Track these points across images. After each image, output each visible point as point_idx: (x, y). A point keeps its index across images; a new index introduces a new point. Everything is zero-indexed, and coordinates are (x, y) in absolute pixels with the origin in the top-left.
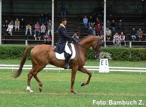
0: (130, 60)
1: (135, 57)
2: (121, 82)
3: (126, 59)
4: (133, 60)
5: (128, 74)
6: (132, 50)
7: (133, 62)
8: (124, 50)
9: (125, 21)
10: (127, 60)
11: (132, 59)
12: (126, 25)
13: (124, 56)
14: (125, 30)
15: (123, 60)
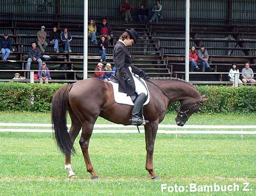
0: (32, 110)
1: (42, 103)
2: (21, 154)
3: (23, 106)
4: (38, 109)
5: (33, 137)
6: (35, 88)
7: (39, 114)
8: (19, 88)
9: (19, 29)
10: (27, 110)
11: (36, 108)
12: (22, 37)
13: (19, 100)
14: (21, 46)
15: (18, 110)
